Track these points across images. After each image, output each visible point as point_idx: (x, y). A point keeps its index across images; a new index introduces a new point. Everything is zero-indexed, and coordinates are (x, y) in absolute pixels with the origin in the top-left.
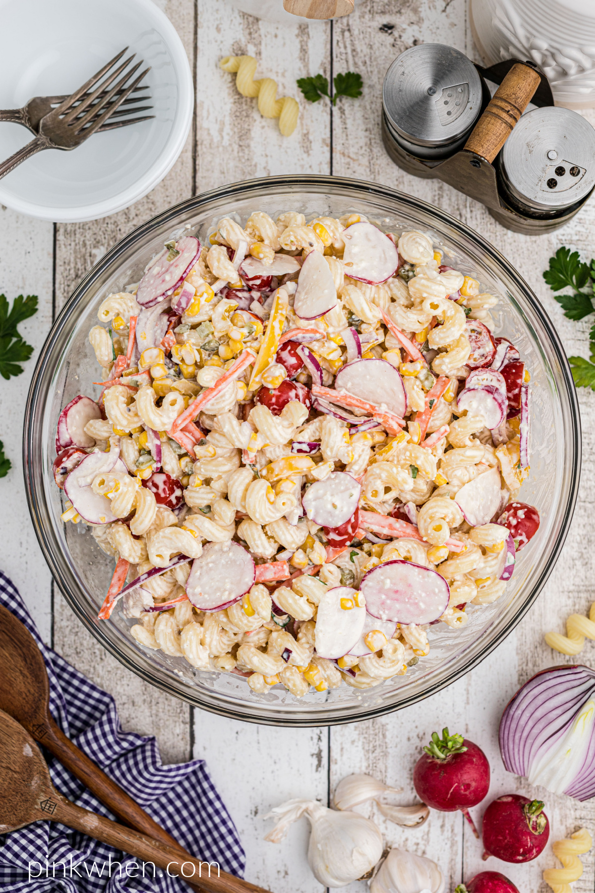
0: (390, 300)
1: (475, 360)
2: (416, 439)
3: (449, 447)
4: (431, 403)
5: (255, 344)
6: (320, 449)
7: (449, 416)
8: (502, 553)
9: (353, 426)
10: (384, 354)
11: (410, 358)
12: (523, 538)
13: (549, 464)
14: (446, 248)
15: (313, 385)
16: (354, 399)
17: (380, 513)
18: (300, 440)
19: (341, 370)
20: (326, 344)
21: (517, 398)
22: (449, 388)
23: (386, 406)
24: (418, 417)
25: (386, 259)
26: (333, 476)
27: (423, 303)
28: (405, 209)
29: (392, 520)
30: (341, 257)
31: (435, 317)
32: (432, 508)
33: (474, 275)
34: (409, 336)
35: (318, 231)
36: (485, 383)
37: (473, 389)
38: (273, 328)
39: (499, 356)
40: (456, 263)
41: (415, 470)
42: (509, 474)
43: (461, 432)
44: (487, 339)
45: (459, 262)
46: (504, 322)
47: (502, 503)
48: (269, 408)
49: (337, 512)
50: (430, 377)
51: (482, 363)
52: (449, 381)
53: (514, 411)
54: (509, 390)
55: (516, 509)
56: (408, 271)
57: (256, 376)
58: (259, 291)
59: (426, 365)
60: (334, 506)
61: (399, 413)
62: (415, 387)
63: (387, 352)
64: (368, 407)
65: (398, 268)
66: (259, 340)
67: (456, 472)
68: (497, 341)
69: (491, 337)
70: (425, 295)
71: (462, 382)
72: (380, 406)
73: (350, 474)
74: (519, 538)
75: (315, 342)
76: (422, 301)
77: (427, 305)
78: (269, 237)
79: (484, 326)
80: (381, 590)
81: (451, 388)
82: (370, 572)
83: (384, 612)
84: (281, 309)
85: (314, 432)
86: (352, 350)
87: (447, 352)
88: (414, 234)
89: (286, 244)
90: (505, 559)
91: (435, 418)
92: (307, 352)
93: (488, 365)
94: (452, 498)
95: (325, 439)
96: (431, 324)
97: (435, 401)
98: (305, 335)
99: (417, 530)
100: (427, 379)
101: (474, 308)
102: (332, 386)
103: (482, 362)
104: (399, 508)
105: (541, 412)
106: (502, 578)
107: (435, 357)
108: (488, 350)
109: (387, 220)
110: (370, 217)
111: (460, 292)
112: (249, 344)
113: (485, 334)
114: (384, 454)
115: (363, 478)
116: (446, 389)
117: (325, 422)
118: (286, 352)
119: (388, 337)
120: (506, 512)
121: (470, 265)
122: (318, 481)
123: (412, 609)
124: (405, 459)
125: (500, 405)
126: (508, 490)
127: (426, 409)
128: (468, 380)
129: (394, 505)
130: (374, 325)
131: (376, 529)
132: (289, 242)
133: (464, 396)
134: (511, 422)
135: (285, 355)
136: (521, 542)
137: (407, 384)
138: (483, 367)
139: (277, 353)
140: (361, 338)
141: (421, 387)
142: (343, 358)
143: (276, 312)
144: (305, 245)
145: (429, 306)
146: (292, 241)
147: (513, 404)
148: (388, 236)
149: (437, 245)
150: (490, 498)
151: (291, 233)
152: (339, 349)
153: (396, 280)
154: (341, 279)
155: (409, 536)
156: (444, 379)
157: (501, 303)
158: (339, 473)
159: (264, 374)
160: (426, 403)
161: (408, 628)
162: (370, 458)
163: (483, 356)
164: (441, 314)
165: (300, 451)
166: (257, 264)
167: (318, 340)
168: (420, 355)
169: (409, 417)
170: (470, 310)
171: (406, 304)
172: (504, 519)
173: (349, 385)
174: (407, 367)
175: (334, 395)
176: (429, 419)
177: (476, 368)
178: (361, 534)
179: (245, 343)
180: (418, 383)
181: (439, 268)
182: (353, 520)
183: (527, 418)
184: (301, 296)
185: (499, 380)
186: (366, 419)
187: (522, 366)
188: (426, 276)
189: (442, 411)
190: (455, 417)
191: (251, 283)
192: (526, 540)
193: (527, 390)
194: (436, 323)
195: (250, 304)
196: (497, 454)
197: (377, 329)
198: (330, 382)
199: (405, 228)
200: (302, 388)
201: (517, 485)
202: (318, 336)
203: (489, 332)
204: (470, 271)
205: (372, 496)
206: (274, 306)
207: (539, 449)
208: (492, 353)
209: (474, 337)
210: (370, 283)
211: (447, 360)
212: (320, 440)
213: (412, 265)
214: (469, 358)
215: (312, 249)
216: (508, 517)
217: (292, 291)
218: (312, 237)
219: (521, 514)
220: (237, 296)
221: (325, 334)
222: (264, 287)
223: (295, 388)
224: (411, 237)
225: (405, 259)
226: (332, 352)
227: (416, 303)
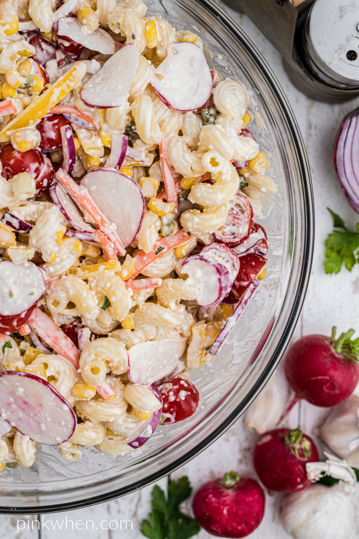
0: (178, 132)
1: (223, 234)
2: (125, 274)
3: (152, 299)
4: (160, 249)
5: (27, 99)
6: (29, 232)
7: (169, 271)
8: (144, 422)
9: (72, 229)
10: (143, 179)
11: (165, 197)
12: (172, 417)
13: (234, 364)
14: (258, 115)
15: (60, 169)
16: (90, 203)
17: (54, 321)
18: (15, 213)
19: (93, 171)
20: (93, 138)
21: (242, 290)
22: (185, 245)
23: (116, 227)
24: (140, 255)
25: (196, 91)
26: (27, 264)
27: (206, 154)
28: (244, 58)
29: (61, 334)
30: (156, 66)
31: (209, 174)
32: (102, 346)
33: (270, 154)
34: (175, 176)
35: (148, 27)
36: (220, 261)
37: (206, 261)
38: (52, 93)
39: (248, 243)
40: (260, 135)
41: (107, 304)
42: (194, 352)
43: (171, 292)
44: (246, 221)
45: (263, 135)
46: (271, 213)
47: (173, 373)
48: (3, 167)
49: (10, 300)
50: (172, 226)
51: (228, 241)
52: (188, 239)
53: (232, 298)
54: (239, 279)
55: (182, 387)
56: (211, 115)
57: (9, 129)
58: (64, 53)
59: (176, 211)
60: (11, 294)
61: (124, 241)
62: (153, 226)
63: (147, 178)
64: (99, 218)
65: (204, 107)
66: (32, 97)
67: (145, 326)
68: (255, 227)
69: (251, 221)
70: (211, 147)
71: (200, 246)
72: (111, 224)
73: (44, 272)
74: (168, 415)
75: (84, 130)
76: (207, 151)
77: (207, 158)
78: (102, 9)
79: (251, 207)
80: (12, 393)
81: (187, 246)
82: (10, 373)
83: (6, 412)
84: (71, 81)
85: (34, 214)
86: (114, 157)
87: (202, 212)
88: (238, 85)
89: (113, 25)
90: (143, 429)
91: (156, 265)
92: (69, 134)
93: (232, 246)
94: (127, 348)
95: (38, 225)
96: (203, 176)
97: (164, 250)
98: (79, 118)
99: (78, 357)
100: (168, 225)
101: (251, 185)
102: (78, 180)
103: (228, 239)
104: (75, 326)
105: (256, 313)
106: (130, 444)
107: (188, 209)
108: (241, 231)
109: (220, 57)
110: (207, 45)
111: (248, 163)
112: (21, 95)
113: (247, 216)
114: (86, 271)
115: (53, 283)
116: (182, 244)
117: (48, 211)
118: (51, 123)
119: (154, 165)
120: (171, 384)
121: (272, 143)
122: (11, 261)
123: (33, 424)
124: (103, 288)
125: (221, 289)
126: (186, 364)
127: (152, 252)
128: (206, 248)
129: (73, 320)
130: (148, 147)
131: (42, 334)
132: (115, 24)
133: (193, 261)
134: (224, 306)
135: (48, 125)
136: (168, 420)
137: (147, 218)
138: (227, 244)
139: (43, 119)
140: (129, 151)
141: (158, 229)
142: (102, 160)
143: (64, 81)
144: (128, 34)
145: (209, 160)
146: (119, 24)
147: (235, 292)
148: (212, 72)
149: (253, 108)
150: (165, 363)
151: (122, 15)
152: (103, 150)
153: (195, 117)
154: (142, 86)
155: (68, 358)
156: (185, 234)
157: (279, 195)
158: (34, 265)
159: (17, 132)
160: (155, 246)
161: (21, 438)
162: (72, 266)
163: (233, 234)
164: (216, 174)
165: (9, 223)
166: (76, 27)
167: (88, 129)
168: (176, 199)
169: (132, 250)
170: (247, 185)
171: (190, 144)
172: (166, 389)
173: (94, 188)
174: (157, 203)
175: (74, 189)
176: (150, 263)
177: (219, 242)
178: (26, 330)
179: (19, 92)
180: (158, 223)
181: (242, 130)
182: (23, 316)
183: (239, 315)
184: (97, 79)
185: (234, 265)
186: (90, 229)
187: (263, 263)
188: (223, 130)
189: (165, 262)
190: (175, 275)
191: (60, 41)
192: (173, 420)
193: (254, 289)
194: (208, 179)
195: (48, 60)
196: (193, 329)
197: (150, 152)
198: (79, 175)
199: (233, 75)
200: (49, 166)
201: (196, 365)
202: (91, 125)
203: (252, 215)
204: (268, 150)
205: (52, 304)
206: (66, 74)
207: (235, 344)
208: (242, 237)
209: (235, 212)
210: (168, 104)
211: (196, 219)
212: (34, 223)
213: (218, 113)
214: (219, 229)
215: (132, 41)
216: (170, 390)
217: (92, 71)
218: (139, 31)
219: (183, 394)
220: (40, 46)
221: (98, 128)
222: (71, 52)
223: (41, 161)
224: (232, 86)
225: (215, 102)
226: (94, 149)
227: (200, 150)
